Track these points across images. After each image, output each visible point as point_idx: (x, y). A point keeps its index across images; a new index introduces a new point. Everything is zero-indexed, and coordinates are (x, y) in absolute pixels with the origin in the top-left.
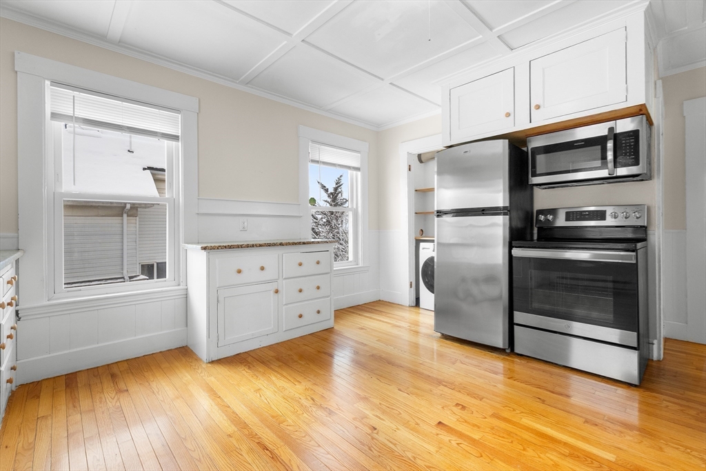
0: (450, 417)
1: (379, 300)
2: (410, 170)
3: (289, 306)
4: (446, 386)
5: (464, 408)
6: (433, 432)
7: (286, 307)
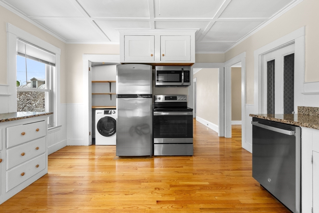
0: (158, 196)
1: (67, 146)
2: (89, 70)
3: (12, 169)
4: (143, 182)
5: (159, 189)
6: (159, 207)
7: (9, 171)
